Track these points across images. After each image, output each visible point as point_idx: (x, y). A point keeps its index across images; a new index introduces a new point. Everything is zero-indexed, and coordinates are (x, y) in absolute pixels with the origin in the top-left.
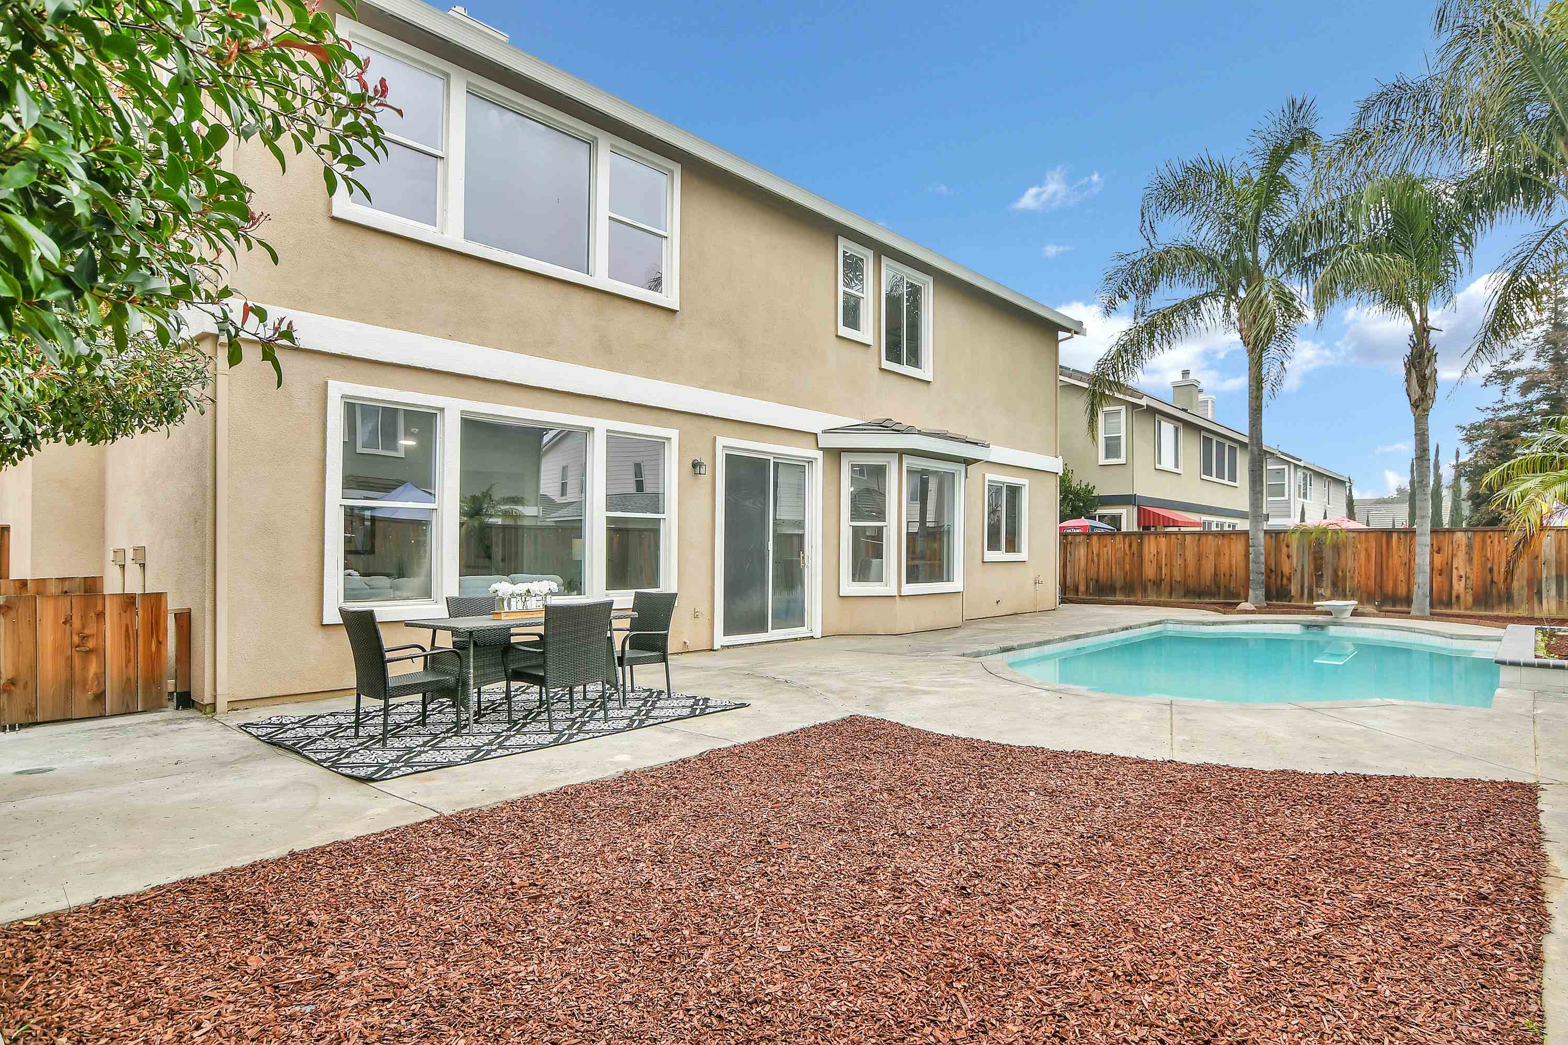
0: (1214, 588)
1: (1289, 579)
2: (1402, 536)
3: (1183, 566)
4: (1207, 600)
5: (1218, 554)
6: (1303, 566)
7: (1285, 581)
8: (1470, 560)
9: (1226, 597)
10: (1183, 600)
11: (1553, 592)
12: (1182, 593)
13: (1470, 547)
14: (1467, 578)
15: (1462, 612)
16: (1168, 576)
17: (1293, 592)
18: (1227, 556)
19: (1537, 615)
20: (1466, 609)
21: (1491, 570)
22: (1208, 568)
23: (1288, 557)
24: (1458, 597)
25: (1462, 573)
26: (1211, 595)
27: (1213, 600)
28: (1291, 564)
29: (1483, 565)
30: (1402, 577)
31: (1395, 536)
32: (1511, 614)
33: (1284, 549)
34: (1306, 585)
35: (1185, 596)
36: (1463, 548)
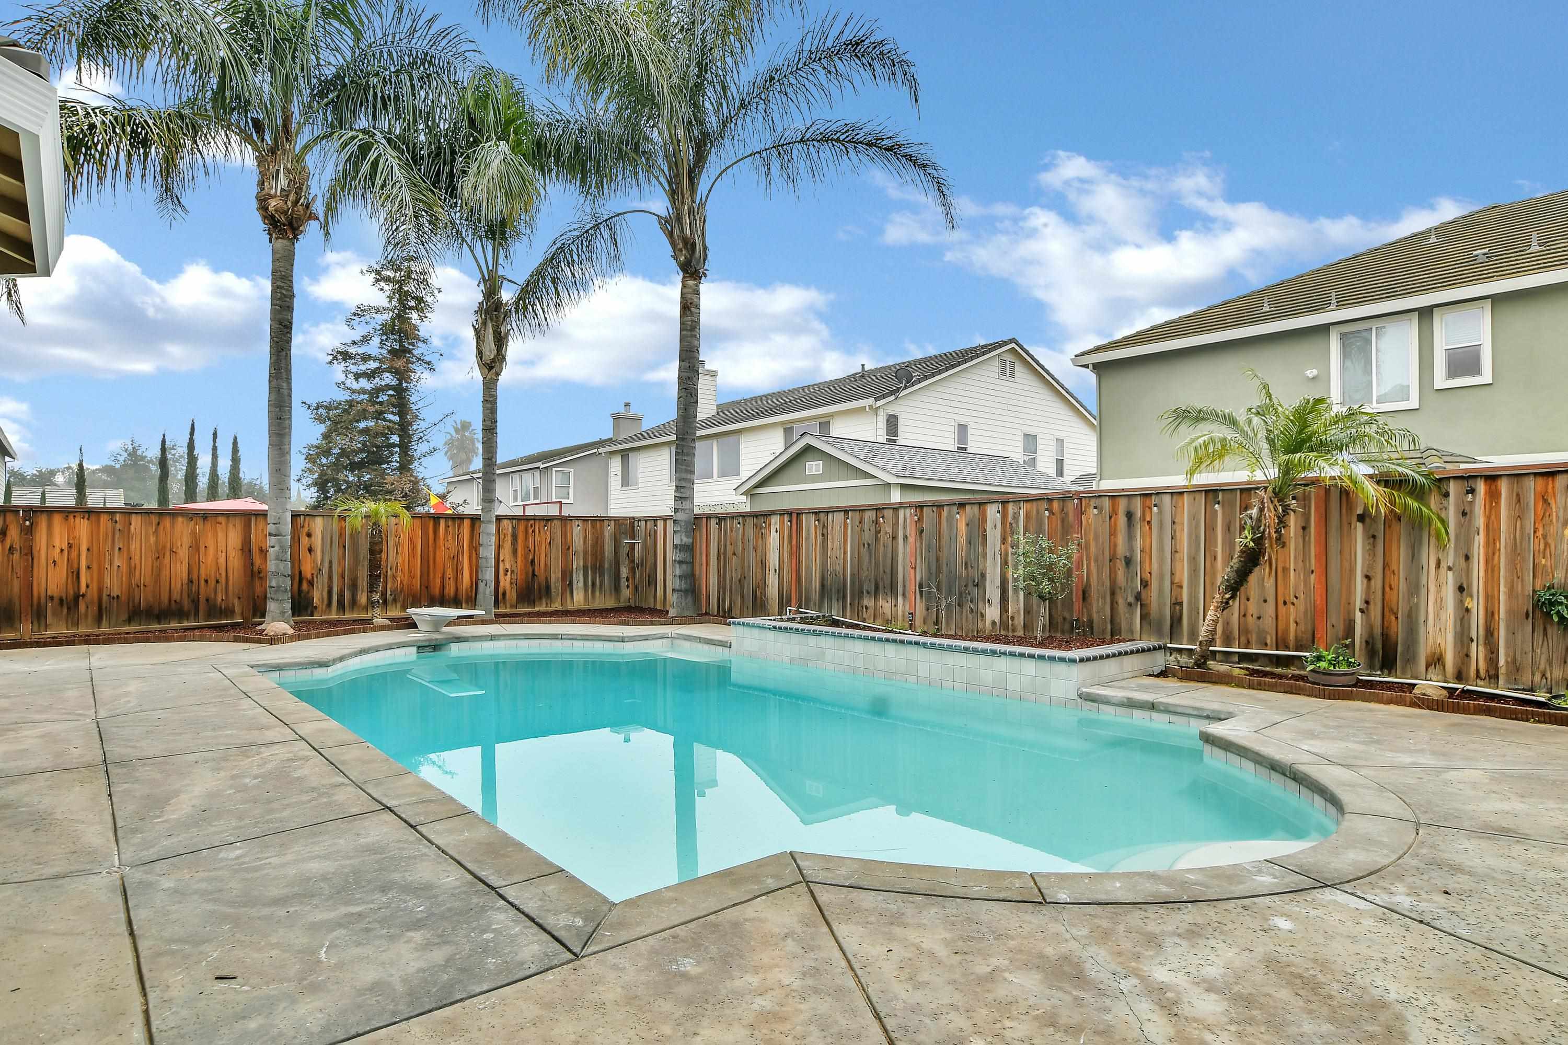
0: (186, 604)
1: (311, 583)
2: (450, 523)
3: (124, 569)
4: (173, 625)
5: (195, 547)
6: (331, 562)
7: (305, 586)
8: (515, 552)
9: (209, 616)
10: (127, 628)
11: (581, 584)
12: (125, 617)
13: (515, 537)
14: (512, 572)
15: (508, 610)
16: (94, 587)
17: (316, 601)
18: (211, 551)
19: (570, 607)
20: (512, 607)
21: (533, 561)
22: (178, 571)
23: (310, 550)
24: (504, 594)
25: (508, 567)
26: (181, 614)
27: (186, 624)
28: (314, 562)
29: (526, 558)
30: (449, 573)
31: (442, 522)
32: (549, 609)
33: (305, 540)
34: (335, 589)
35: (129, 621)
36: (509, 538)
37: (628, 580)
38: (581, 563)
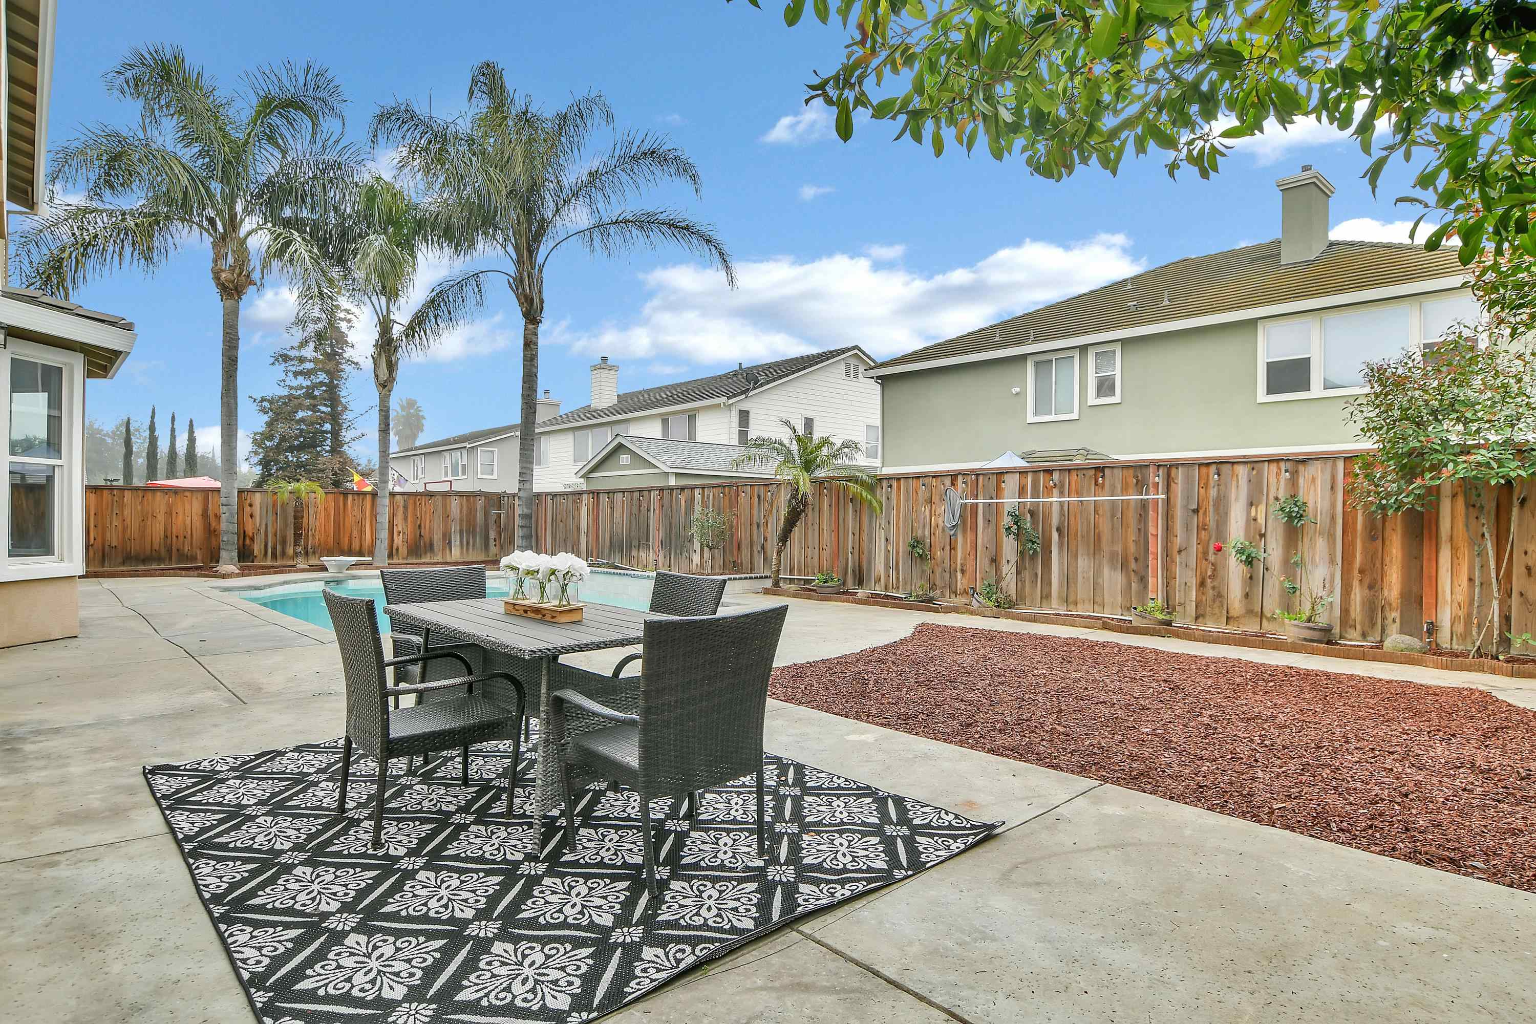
0: (163, 553)
1: (252, 539)
2: (356, 497)
3: (120, 528)
4: (154, 567)
5: (169, 513)
6: (266, 525)
7: (248, 541)
8: (406, 519)
9: (179, 562)
10: (124, 568)
11: (458, 543)
12: (120, 560)
13: (405, 508)
14: (404, 533)
15: (401, 561)
16: (99, 540)
17: (256, 552)
18: (181, 517)
19: (449, 560)
20: (403, 558)
21: (420, 526)
22: (158, 529)
23: (251, 516)
24: (397, 549)
25: (400, 529)
26: (160, 560)
27: (162, 566)
28: (254, 524)
29: (415, 524)
30: (355, 533)
31: (350, 497)
32: (433, 561)
33: (247, 509)
34: (270, 544)
35: (123, 563)
36: (401, 509)
37: (495, 540)
38: (458, 528)
